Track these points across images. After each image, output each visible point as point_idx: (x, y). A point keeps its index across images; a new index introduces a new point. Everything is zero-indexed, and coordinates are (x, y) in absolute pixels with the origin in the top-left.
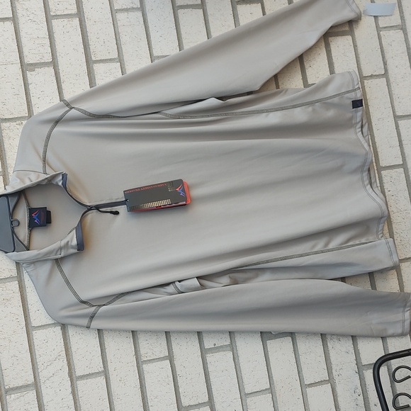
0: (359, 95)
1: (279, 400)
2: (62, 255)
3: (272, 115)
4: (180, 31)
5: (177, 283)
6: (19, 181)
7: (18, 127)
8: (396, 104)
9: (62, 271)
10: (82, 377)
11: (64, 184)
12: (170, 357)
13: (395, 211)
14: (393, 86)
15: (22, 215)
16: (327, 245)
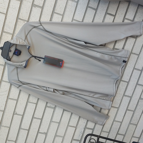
0: (126, 60)
1: (60, 126)
2: (19, 67)
3: (98, 53)
4: (85, 15)
5: (47, 88)
6: (16, 40)
7: (23, 23)
8: (137, 64)
9: (17, 70)
10: (10, 99)
11: (28, 49)
12: (37, 104)
13: (118, 93)
14: (139, 59)
15: (13, 49)
16: (94, 95)
